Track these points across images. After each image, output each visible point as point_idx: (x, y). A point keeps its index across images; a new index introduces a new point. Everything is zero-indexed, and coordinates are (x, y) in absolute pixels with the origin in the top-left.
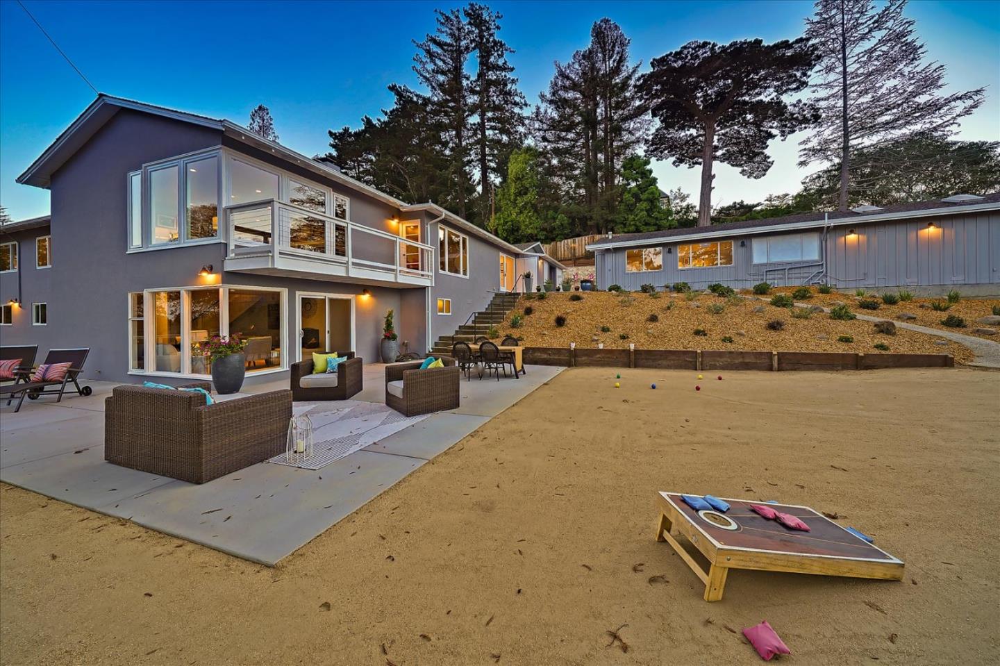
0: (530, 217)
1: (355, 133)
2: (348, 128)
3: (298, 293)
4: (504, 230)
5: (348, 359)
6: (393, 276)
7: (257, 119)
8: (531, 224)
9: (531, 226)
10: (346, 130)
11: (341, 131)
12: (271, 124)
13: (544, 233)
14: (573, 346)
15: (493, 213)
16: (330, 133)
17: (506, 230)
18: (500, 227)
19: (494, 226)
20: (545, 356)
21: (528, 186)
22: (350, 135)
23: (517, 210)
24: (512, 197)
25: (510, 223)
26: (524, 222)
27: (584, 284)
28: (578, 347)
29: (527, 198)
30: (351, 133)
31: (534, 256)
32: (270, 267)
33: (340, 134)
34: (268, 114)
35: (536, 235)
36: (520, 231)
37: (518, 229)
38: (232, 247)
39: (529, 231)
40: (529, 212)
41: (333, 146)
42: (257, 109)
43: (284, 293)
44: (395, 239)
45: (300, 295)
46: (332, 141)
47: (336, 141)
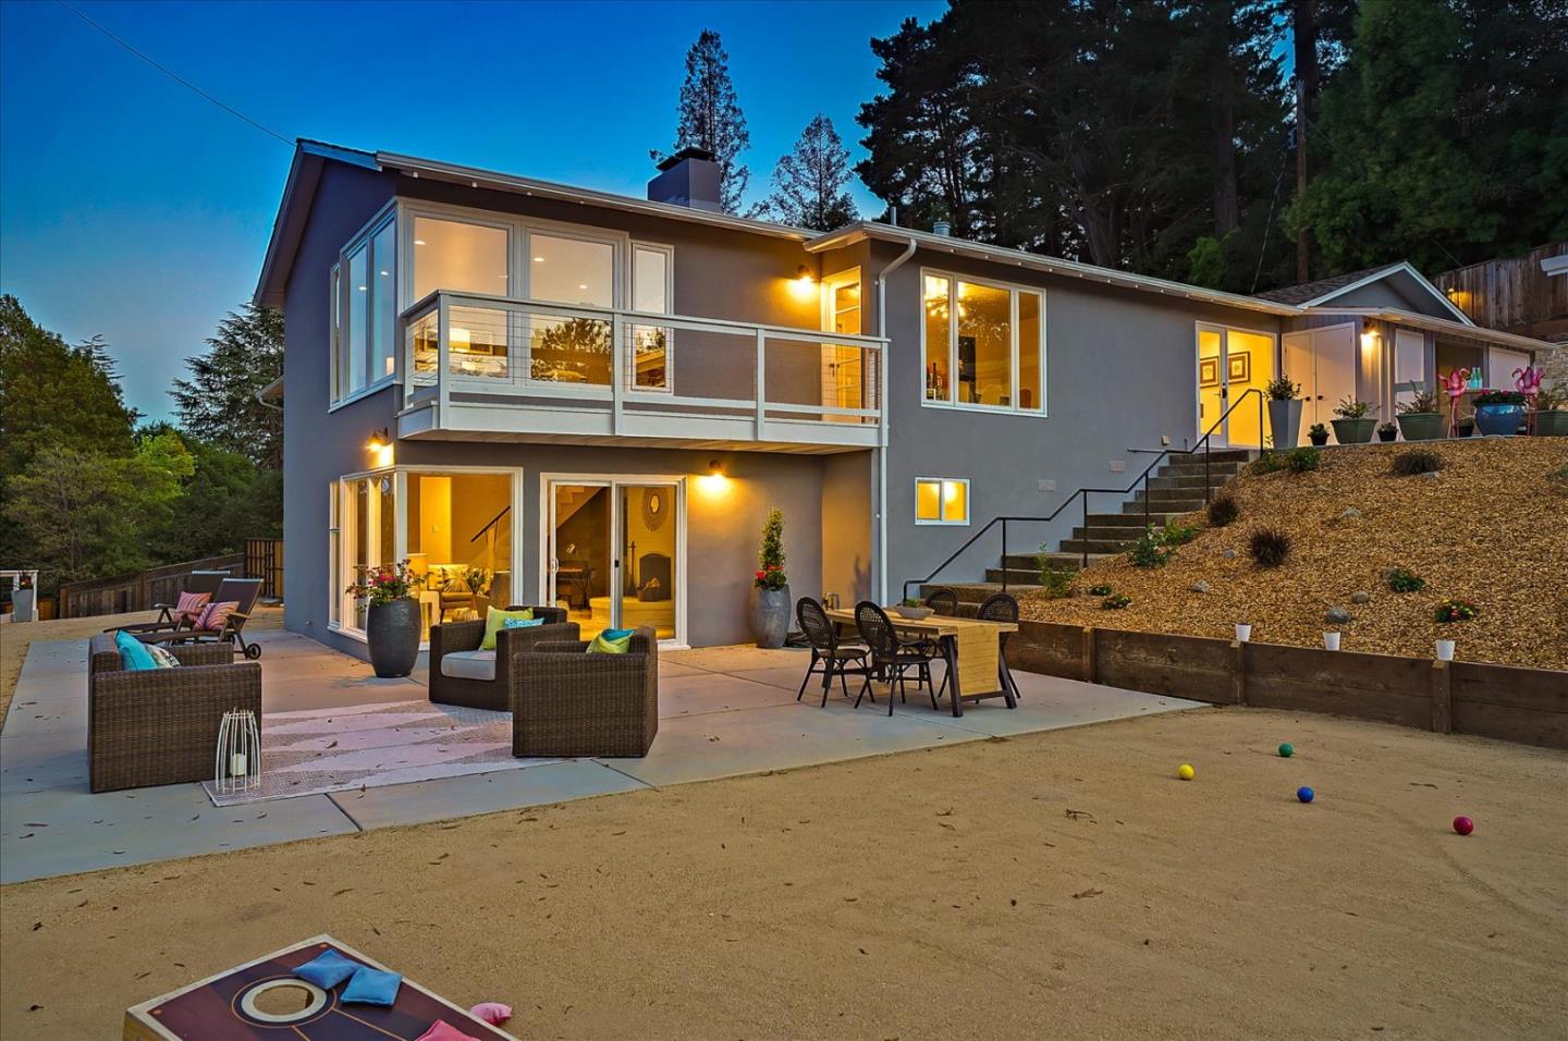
0: (1435, 172)
1: (934, 27)
2: (914, 19)
3: (544, 477)
4: (1333, 230)
5: (544, 623)
6: (749, 426)
7: (700, 65)
8: (1436, 193)
9: (1441, 201)
10: (909, 26)
11: (898, 31)
12: (725, 69)
13: (1495, 219)
14: (1244, 634)
15: (1302, 180)
16: (875, 43)
17: (1343, 230)
18: (1322, 225)
19: (1304, 223)
20: (1157, 662)
21: (1416, 61)
22: (921, 35)
23: (1385, 154)
24: (1368, 113)
25: (1356, 204)
26: (1412, 190)
27: (1488, 409)
28: (1266, 639)
29: (1416, 105)
30: (921, 29)
31: (1346, 319)
32: (434, 428)
33: (896, 39)
34: (718, 46)
35: (1461, 232)
36: (1398, 227)
37: (1392, 218)
38: (409, 391)
39: (1429, 222)
40: (1431, 154)
41: (883, 75)
42: (696, 42)
43: (518, 476)
44: (753, 333)
45: (551, 482)
46: (881, 64)
47: (891, 60)
